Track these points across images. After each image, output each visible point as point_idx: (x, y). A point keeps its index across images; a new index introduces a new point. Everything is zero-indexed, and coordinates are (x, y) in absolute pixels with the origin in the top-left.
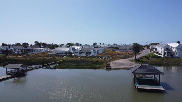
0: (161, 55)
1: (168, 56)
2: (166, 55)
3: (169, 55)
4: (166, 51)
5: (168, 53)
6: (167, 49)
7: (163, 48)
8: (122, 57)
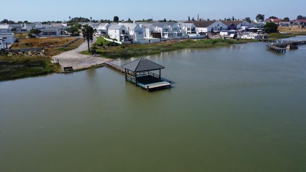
0: (117, 40)
1: (126, 42)
2: (123, 41)
3: (126, 40)
4: (122, 35)
5: (126, 37)
6: (123, 32)
7: (118, 31)
8: (61, 47)
